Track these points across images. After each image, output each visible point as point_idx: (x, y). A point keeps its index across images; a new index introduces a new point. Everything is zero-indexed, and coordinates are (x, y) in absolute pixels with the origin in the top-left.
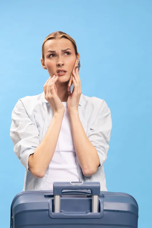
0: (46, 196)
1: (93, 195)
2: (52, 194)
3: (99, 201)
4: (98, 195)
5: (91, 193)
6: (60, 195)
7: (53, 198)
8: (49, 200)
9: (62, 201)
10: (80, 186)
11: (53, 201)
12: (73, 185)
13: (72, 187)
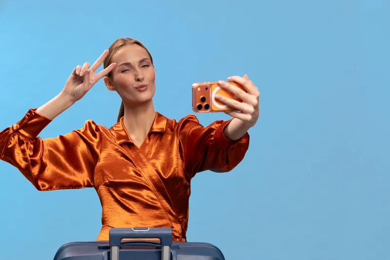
0: (100, 248)
1: (163, 246)
2: (108, 245)
3: (171, 253)
4: (170, 246)
5: (160, 243)
6: (118, 246)
7: (109, 250)
8: (104, 253)
9: (120, 254)
10: (145, 233)
11: (109, 254)
12: (136, 233)
13: (134, 234)
